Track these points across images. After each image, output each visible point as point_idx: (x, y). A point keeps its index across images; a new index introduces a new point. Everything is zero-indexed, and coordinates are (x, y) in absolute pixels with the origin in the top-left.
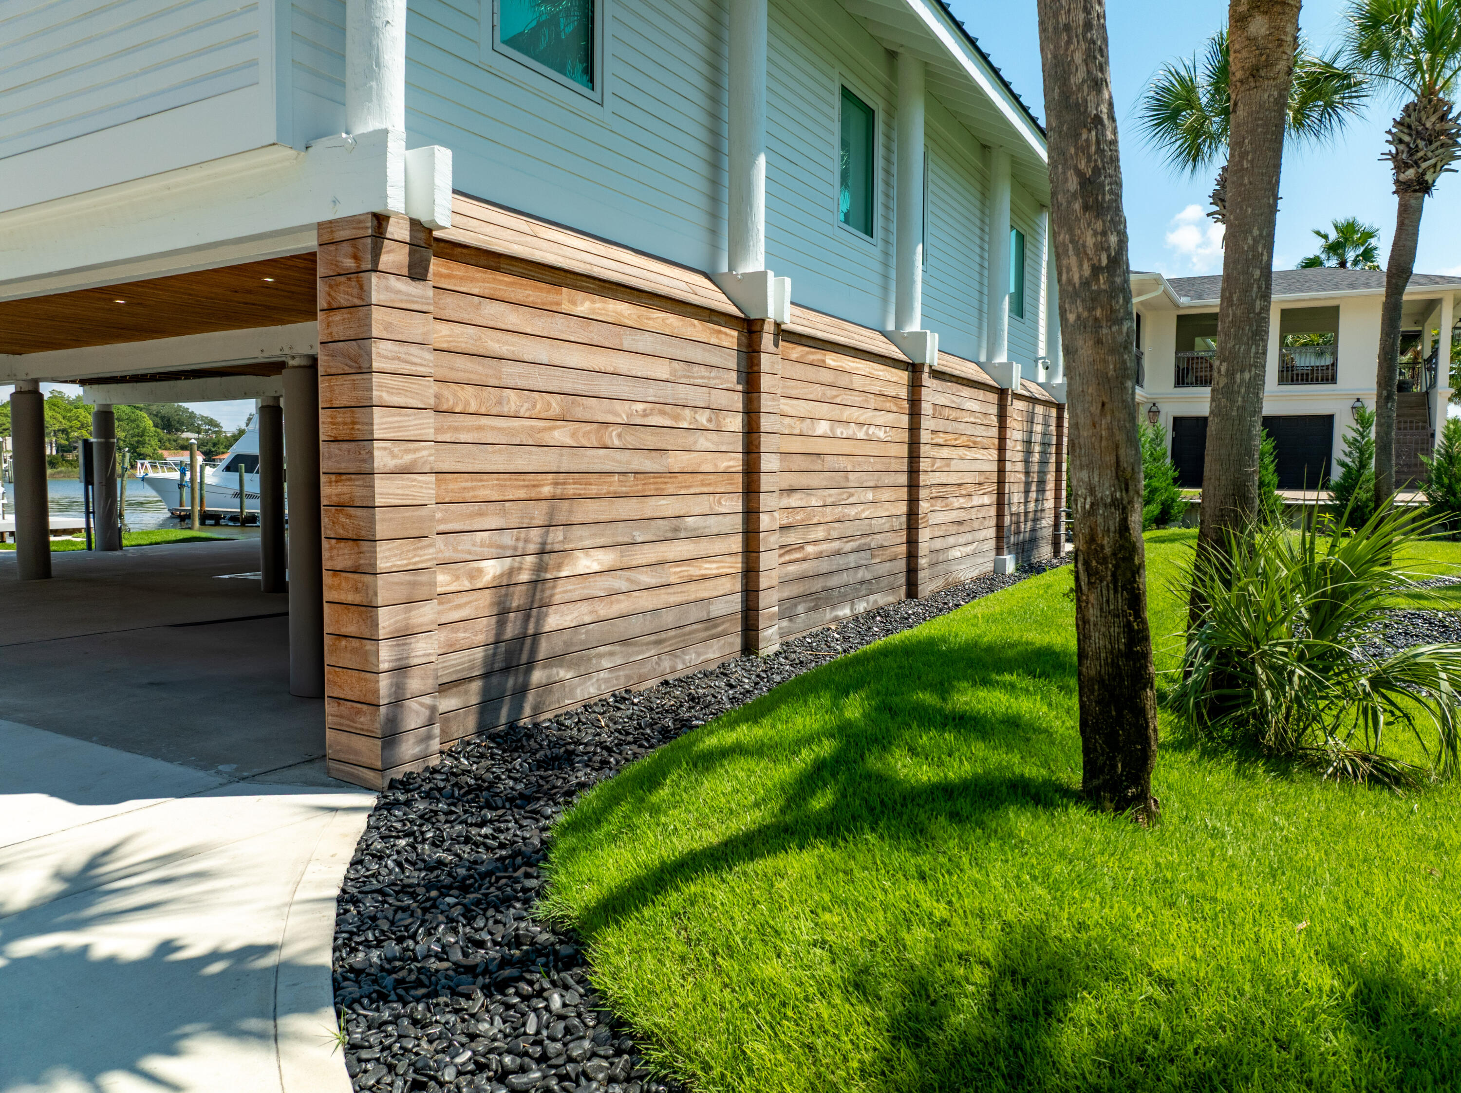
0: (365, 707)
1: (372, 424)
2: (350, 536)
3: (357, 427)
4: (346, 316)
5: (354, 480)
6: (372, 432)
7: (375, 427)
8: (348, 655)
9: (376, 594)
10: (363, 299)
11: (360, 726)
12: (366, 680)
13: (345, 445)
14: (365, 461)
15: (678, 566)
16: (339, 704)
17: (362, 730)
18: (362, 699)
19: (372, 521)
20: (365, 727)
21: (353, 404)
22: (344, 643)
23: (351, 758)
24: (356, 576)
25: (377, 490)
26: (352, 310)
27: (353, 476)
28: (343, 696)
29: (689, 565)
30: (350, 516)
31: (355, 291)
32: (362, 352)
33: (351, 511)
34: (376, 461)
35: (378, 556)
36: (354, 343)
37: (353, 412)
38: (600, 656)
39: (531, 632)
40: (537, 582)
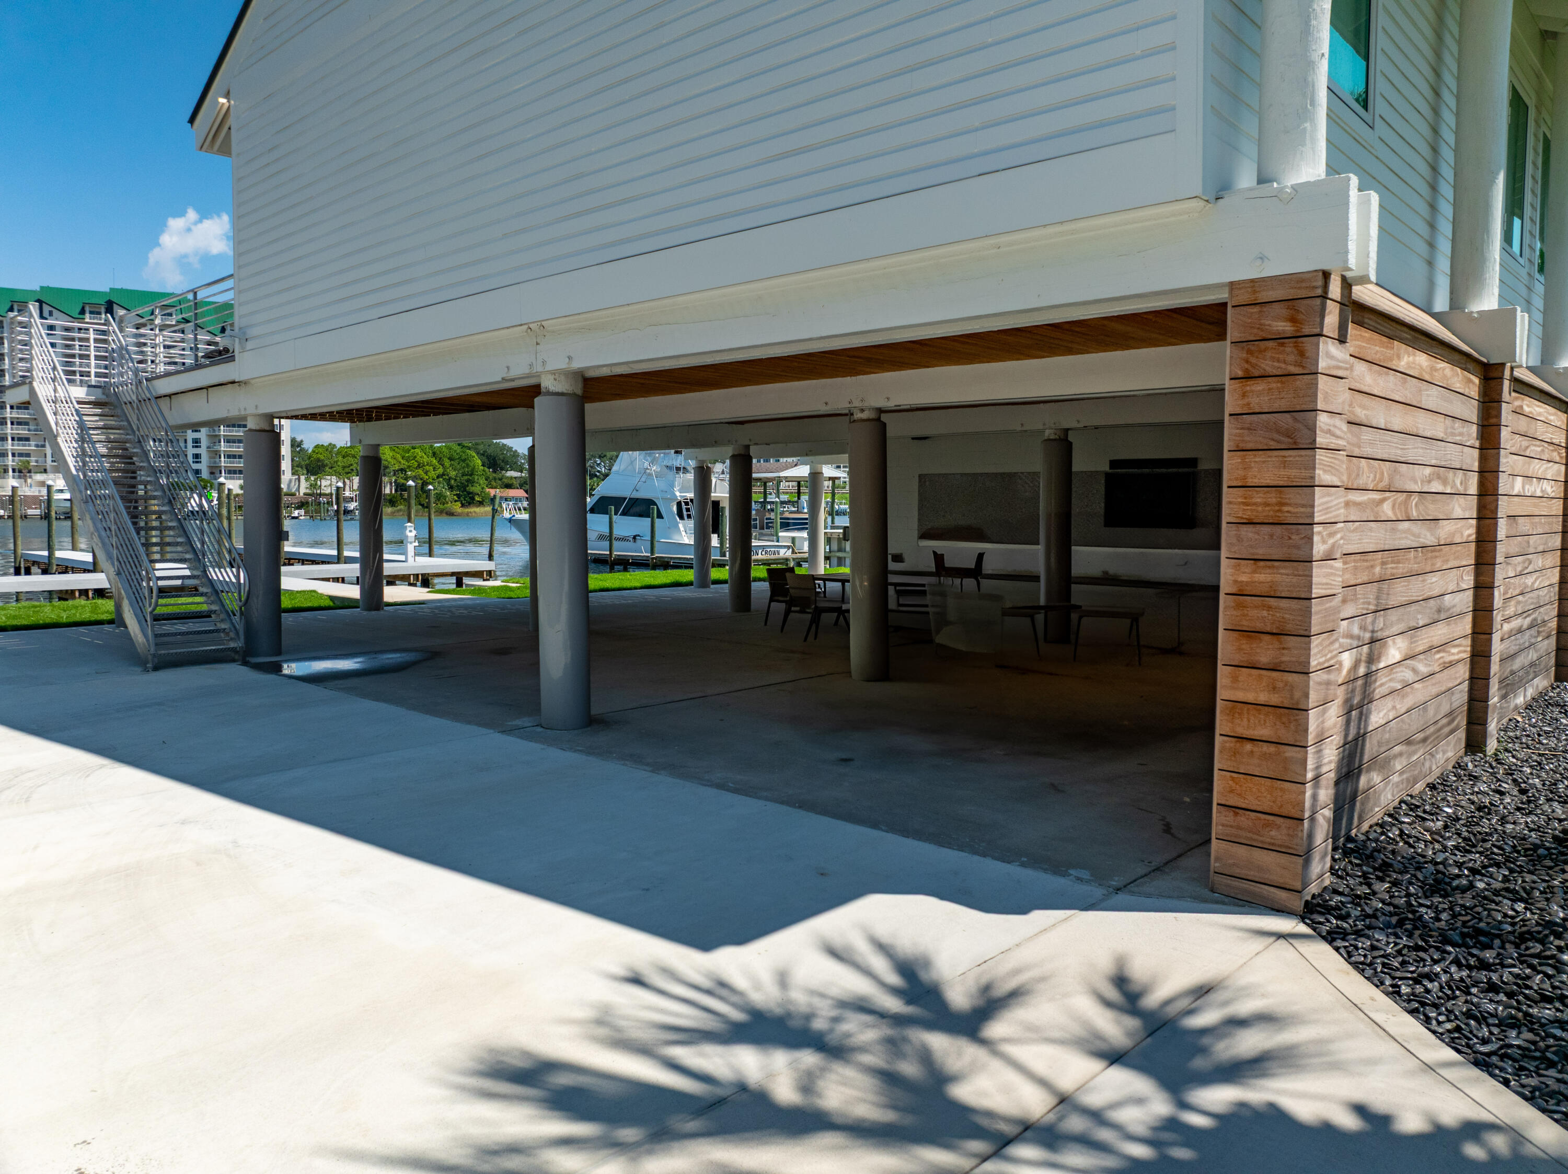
0: (1279, 821)
1: (1313, 506)
2: (1268, 629)
3: (1286, 509)
4: (1274, 385)
5: (1278, 568)
6: (1312, 515)
7: (1316, 509)
8: (1256, 761)
9: (1307, 696)
10: (1303, 367)
11: (1268, 840)
12: (1282, 789)
13: (1266, 529)
14: (1298, 547)
15: (1438, 652)
16: (1236, 814)
17: (1273, 844)
18: (1276, 810)
19: (1308, 613)
20: (1279, 842)
21: (1281, 483)
22: (1248, 747)
23: (1252, 874)
24: (1274, 674)
25: (1315, 580)
26: (1284, 379)
27: (1276, 564)
28: (1244, 806)
29: (1444, 651)
30: (1269, 608)
31: (1291, 358)
32: (1298, 425)
33: (1272, 602)
34: (1315, 547)
35: (1312, 653)
36: (1287, 415)
37: (1281, 492)
38: (1395, 757)
39: (1362, 731)
40: (1367, 675)
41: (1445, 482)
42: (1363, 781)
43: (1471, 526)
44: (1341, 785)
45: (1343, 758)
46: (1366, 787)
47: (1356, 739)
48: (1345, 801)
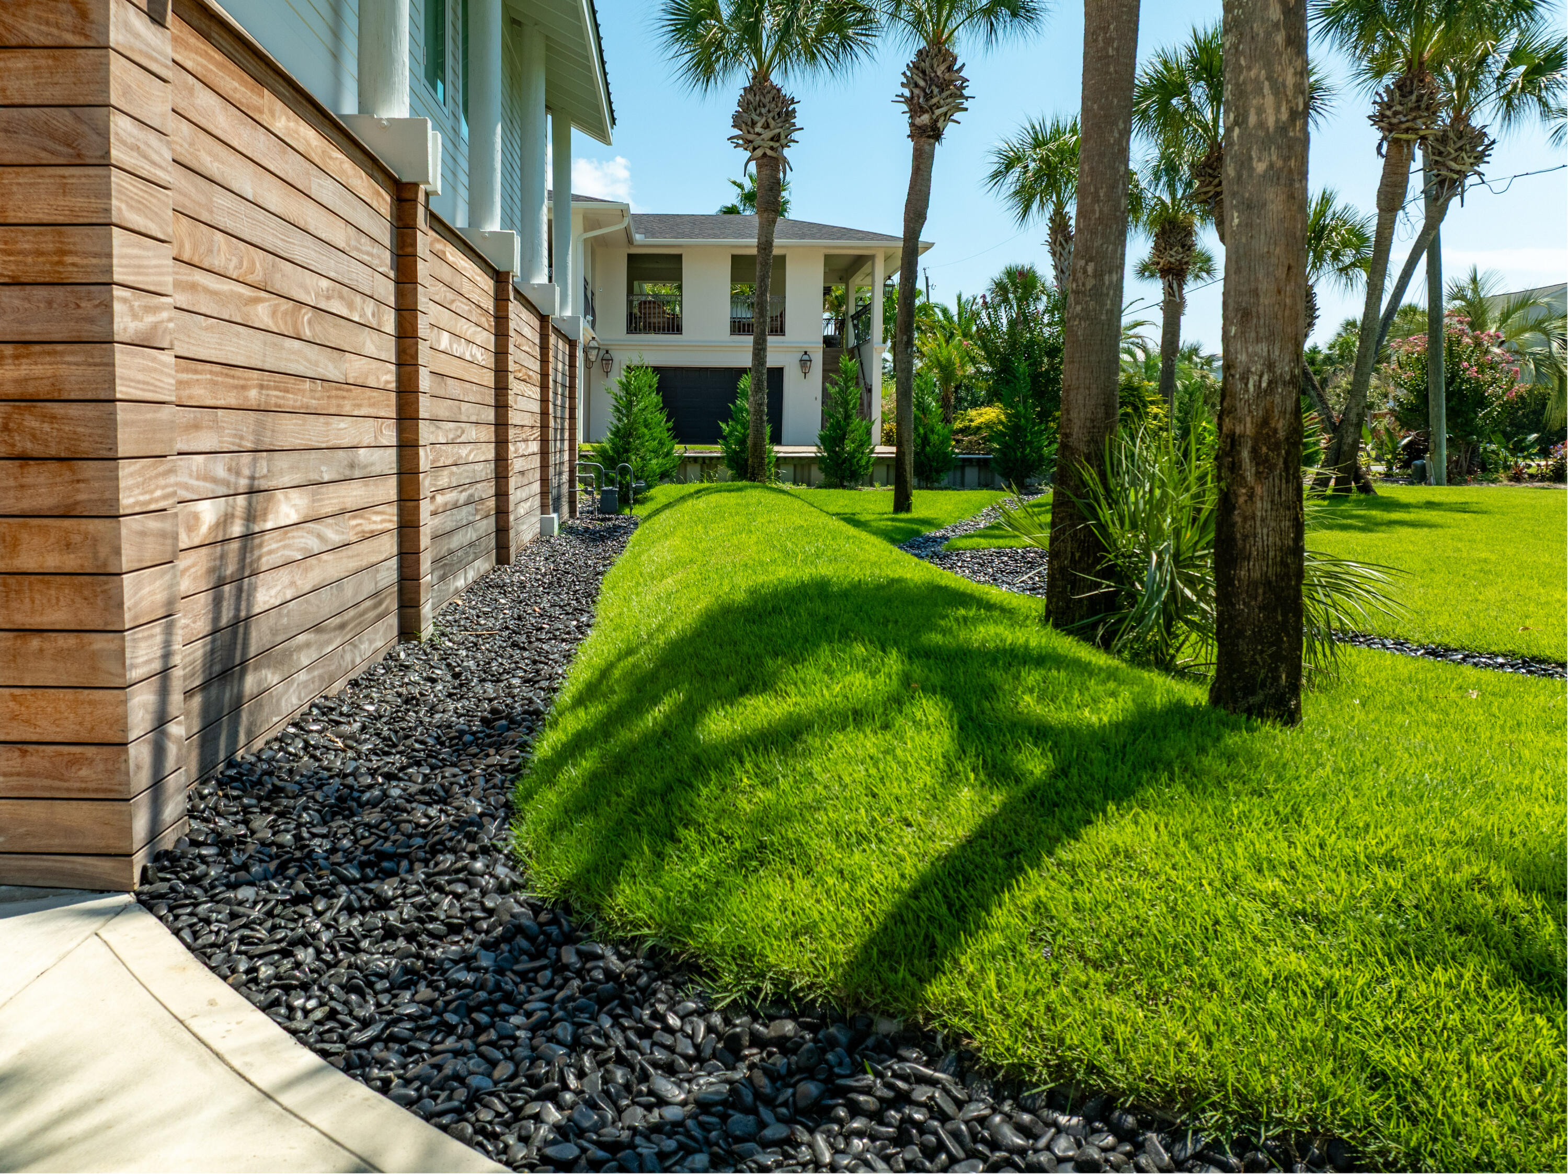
0: (90, 751)
1: (110, 256)
2: (53, 452)
3: (69, 259)
4: (43, 62)
5: (62, 354)
6: (109, 270)
7: (115, 261)
8: (48, 664)
9: (117, 552)
10: (87, 36)
11: (77, 785)
12: (90, 703)
13: (41, 293)
14: (91, 320)
15: (355, 517)
16: (24, 753)
17: (85, 790)
18: (84, 736)
19: (110, 424)
20: (93, 785)
21: (61, 219)
22: (35, 643)
23: (57, 843)
24: (67, 523)
25: (119, 371)
26: (57, 53)
27: (60, 347)
28: (34, 738)
29: (362, 517)
30: (53, 418)
31: (68, 20)
32: (84, 128)
33: (57, 409)
34: (117, 320)
35: (122, 484)
36: (65, 111)
37: (60, 234)
38: (299, 648)
39: (243, 614)
40: (247, 536)
41: (351, 306)
42: (250, 683)
43: (389, 372)
44: (214, 691)
45: (212, 651)
46: (255, 692)
47: (235, 623)
48: (222, 709)
